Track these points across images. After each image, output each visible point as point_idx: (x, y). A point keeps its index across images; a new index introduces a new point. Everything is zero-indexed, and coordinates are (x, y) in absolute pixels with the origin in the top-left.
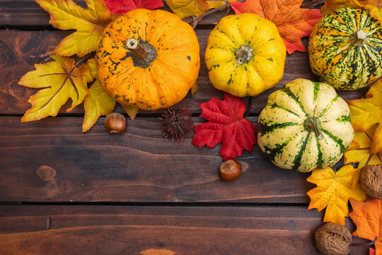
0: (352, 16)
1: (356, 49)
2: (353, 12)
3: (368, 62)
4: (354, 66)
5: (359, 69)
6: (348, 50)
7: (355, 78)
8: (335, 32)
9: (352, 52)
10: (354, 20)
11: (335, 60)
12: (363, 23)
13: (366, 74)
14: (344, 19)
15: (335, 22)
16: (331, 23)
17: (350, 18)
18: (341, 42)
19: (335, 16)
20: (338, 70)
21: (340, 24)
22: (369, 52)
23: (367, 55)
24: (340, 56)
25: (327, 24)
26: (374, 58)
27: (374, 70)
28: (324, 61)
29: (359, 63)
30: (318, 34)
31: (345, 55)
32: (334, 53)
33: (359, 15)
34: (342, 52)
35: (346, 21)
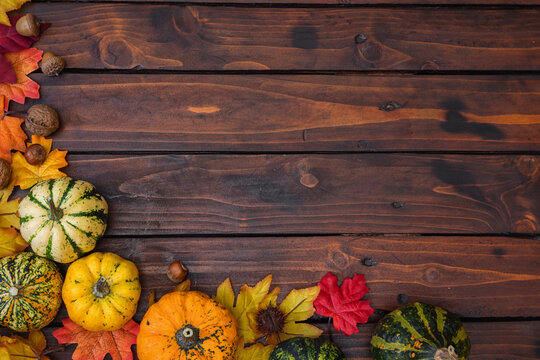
0: (14, 316)
1: (21, 283)
2: (13, 320)
3: (14, 270)
4: (27, 269)
5: (23, 266)
6: (27, 285)
7: (29, 260)
8: (35, 305)
9: (25, 282)
10: (15, 311)
11: (42, 279)
12: (7, 306)
13: (18, 261)
14: (23, 315)
15: (32, 315)
16: (36, 316)
17: (17, 314)
18: (32, 294)
19: (29, 321)
20: (42, 270)
21: (27, 311)
22: (10, 278)
23: (13, 276)
24: (37, 281)
25: (39, 315)
26: (7, 273)
27: (9, 263)
28: (52, 282)
29: (22, 270)
30: (50, 310)
31: (31, 281)
32: (41, 285)
33: (8, 315)
34: (35, 284)
35: (21, 313)
